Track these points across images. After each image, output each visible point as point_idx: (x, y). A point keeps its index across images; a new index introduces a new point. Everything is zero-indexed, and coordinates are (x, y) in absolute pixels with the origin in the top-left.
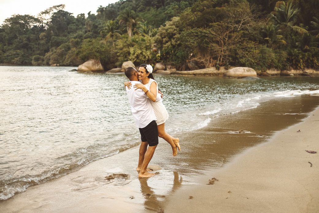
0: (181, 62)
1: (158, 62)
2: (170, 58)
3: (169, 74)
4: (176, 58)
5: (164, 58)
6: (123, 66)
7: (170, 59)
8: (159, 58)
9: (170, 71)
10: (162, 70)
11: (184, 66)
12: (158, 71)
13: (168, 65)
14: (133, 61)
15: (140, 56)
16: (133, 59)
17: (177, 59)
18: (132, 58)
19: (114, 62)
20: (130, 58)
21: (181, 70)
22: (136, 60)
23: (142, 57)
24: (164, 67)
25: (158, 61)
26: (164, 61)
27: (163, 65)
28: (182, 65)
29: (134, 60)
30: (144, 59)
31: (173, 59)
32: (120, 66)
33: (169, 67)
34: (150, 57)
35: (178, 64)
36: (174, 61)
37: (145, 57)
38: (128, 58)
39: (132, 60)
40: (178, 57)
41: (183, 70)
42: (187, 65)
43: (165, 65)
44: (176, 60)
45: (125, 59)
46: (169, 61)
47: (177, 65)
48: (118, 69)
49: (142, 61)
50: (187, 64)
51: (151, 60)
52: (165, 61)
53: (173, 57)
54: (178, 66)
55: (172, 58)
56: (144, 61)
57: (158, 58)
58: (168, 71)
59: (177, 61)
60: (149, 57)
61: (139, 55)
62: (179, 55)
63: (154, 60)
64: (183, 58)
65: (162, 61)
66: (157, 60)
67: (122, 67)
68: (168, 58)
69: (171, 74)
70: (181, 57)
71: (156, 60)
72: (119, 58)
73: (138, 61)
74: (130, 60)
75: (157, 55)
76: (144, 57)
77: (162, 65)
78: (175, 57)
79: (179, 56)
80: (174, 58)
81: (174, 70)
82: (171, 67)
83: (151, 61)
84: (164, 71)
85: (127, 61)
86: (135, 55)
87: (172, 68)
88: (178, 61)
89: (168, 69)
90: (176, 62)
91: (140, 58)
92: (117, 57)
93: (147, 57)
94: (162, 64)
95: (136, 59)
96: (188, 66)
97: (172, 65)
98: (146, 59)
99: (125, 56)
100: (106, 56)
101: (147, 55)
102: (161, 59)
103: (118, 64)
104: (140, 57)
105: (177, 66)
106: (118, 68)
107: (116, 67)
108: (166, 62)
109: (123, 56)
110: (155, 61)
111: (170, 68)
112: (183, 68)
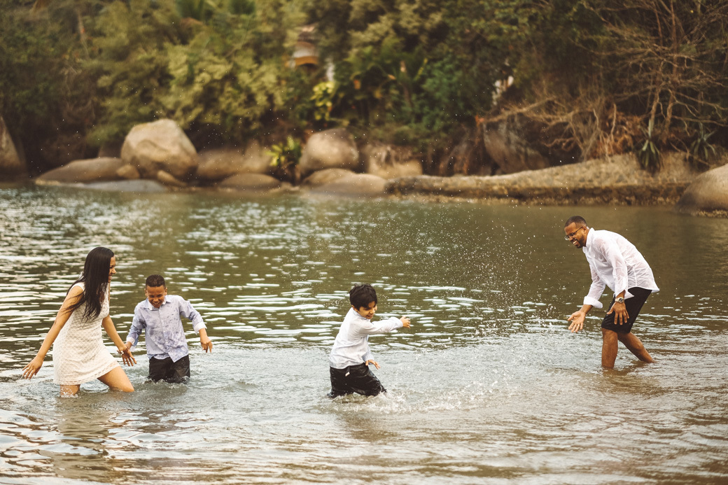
0: (445, 129)
1: (320, 126)
2: (389, 105)
3: (376, 195)
4: (422, 106)
5: (357, 103)
6: (129, 148)
7: (389, 111)
8: (329, 104)
9: (386, 178)
10: (341, 172)
11: (464, 146)
12: (318, 176)
13: (374, 145)
14: (182, 122)
15: (222, 91)
16: (187, 110)
17: (426, 109)
18: (177, 104)
19: (80, 127)
20: (169, 101)
21: (450, 172)
22: (199, 117)
23: (235, 97)
24: (354, 153)
25: (323, 120)
26: (353, 122)
27: (350, 144)
28: (456, 142)
29: (191, 117)
30: (242, 112)
31: (407, 108)
32: (115, 145)
33: (382, 152)
34: (279, 101)
35: (428, 136)
36: (407, 123)
37: (251, 99)
38: (158, 103)
39: (179, 113)
40: (433, 102)
41: (461, 172)
42: (482, 142)
43: (360, 144)
44: (419, 118)
45: (144, 110)
46: (379, 123)
47: (425, 145)
48: (100, 163)
49: (236, 118)
50: (482, 137)
51: (283, 114)
52: (361, 122)
53: (406, 102)
54: (431, 151)
55: (398, 105)
56: (247, 122)
57: (325, 106)
58: (376, 174)
59: (425, 120)
60: (271, 98)
61: (217, 86)
62: (437, 90)
63: (302, 117)
64: (461, 105)
65: (346, 122)
66: (318, 117)
67: (125, 154)
68: (374, 102)
69: (391, 190)
70: (446, 100)
71: (309, 114)
72: (110, 103)
73: (209, 118)
74: (170, 114)
75: (316, 89)
76: (243, 97)
77: (344, 145)
78: (414, 97)
79: (438, 94)
80: (412, 105)
81: (409, 170)
82: (393, 153)
83: (282, 123)
84: (351, 177)
85: (151, 118)
86: (197, 88)
87: (397, 159)
88: (433, 123)
89: (373, 165)
90: (422, 127)
91: (224, 102)
92: (95, 99)
93: (261, 99)
94: (344, 137)
95: (198, 110)
96: (484, 148)
97: (400, 142)
98: (258, 112)
99: (138, 93)
100: (37, 90)
101: (263, 88)
102: (336, 112)
103: (101, 133)
104: (222, 99)
105: (424, 150)
106: (103, 156)
107: (92, 153)
108: (367, 124)
109: (132, 92)
110: (305, 123)
111: (388, 159)
112: (460, 158)
